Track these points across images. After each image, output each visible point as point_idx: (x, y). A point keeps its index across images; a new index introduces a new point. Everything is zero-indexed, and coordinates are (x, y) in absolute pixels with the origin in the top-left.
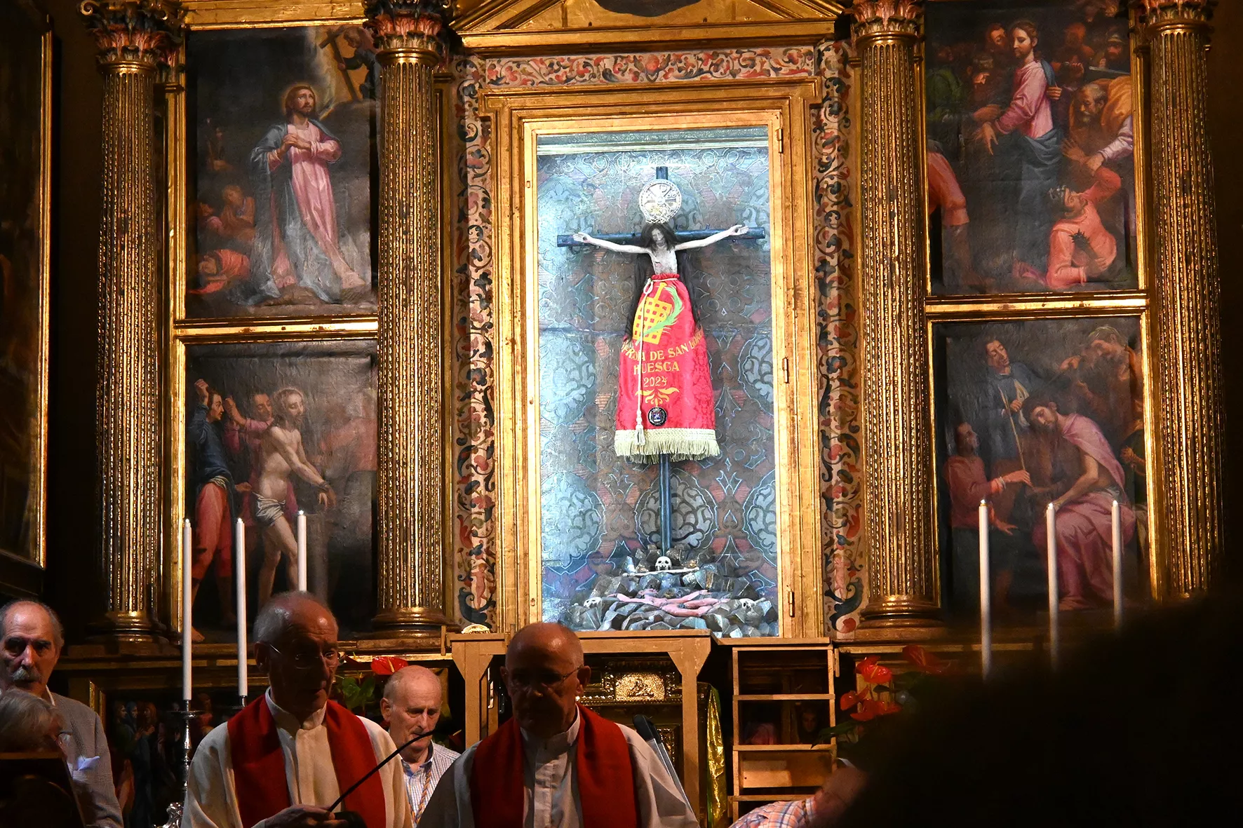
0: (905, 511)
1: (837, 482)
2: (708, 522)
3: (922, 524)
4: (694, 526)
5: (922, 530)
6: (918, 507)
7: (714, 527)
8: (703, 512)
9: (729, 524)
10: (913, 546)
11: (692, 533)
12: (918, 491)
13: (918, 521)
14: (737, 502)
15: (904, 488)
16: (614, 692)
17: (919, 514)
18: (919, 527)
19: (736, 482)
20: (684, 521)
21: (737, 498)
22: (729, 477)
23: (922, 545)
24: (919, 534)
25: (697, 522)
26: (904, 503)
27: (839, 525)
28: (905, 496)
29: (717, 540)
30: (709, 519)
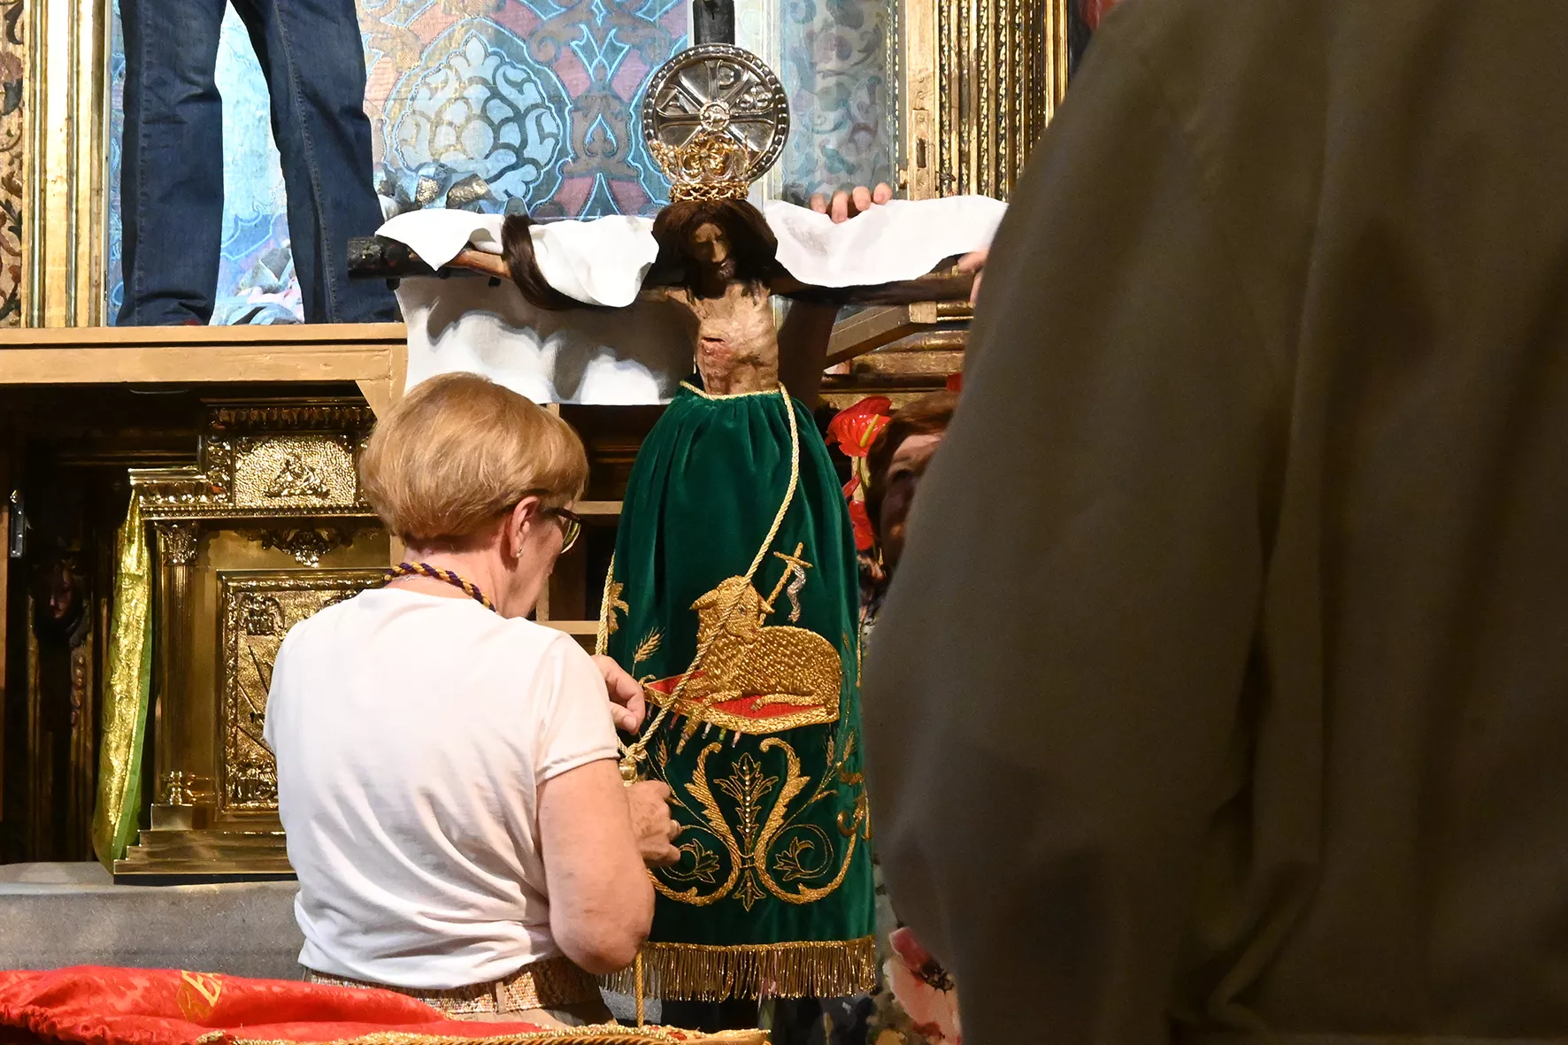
0: (980, 73)
1: (827, 26)
2: (550, 142)
3: (1020, 105)
4: (518, 152)
5: (1021, 119)
6: (1013, 65)
7: (563, 153)
8: (538, 119)
9: (597, 147)
10: (998, 157)
11: (512, 167)
12: (1013, 26)
13: (1013, 97)
14: (617, 97)
15: (979, 18)
16: (230, 486)
17: (1014, 80)
18: (1013, 112)
19: (615, 50)
20: (496, 138)
21: (618, 87)
22: (601, 41)
23: (1020, 156)
24: (1014, 130)
25: (524, 143)
26: (979, 53)
27: (829, 126)
28: (979, 36)
29: (568, 183)
30: (551, 135)
